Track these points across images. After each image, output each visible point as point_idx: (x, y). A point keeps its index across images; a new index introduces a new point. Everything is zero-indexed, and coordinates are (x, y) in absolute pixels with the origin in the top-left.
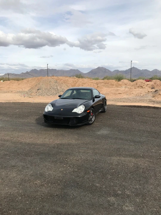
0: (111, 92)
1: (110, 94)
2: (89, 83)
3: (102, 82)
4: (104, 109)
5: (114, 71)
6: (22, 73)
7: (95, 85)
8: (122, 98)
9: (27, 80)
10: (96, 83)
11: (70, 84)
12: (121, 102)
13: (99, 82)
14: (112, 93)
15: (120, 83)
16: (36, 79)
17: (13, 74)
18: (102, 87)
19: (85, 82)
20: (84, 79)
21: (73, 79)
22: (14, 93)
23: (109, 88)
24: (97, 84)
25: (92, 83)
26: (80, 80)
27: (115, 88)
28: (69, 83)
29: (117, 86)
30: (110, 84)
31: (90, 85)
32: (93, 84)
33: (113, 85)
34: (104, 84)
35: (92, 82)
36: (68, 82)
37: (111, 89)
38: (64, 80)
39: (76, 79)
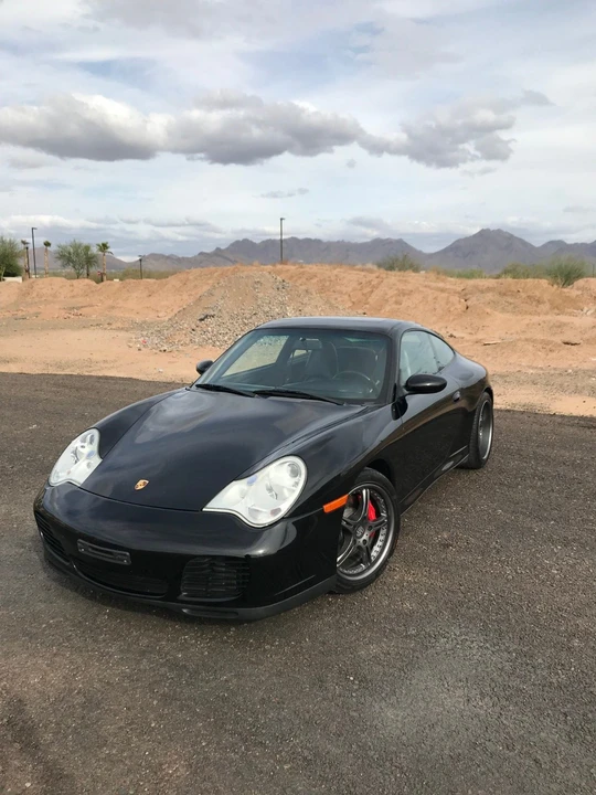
0: (528, 336)
1: (520, 344)
2: (430, 292)
3: (489, 289)
4: (478, 451)
5: (545, 246)
6: (201, 254)
7: (455, 299)
8: (585, 366)
9: (182, 276)
10: (460, 289)
11: (346, 297)
12: (578, 391)
13: (476, 287)
14: (534, 341)
15: (572, 291)
16: (216, 274)
17: (168, 257)
18: (488, 310)
19: (410, 287)
20: (410, 275)
21: (363, 273)
22: (119, 329)
23: (519, 317)
24: (464, 295)
25: (442, 290)
26: (393, 277)
27: (549, 317)
28: (341, 292)
29: (557, 308)
30: (523, 295)
31: (430, 298)
32: (445, 295)
33: (539, 302)
34: (497, 298)
35: (441, 285)
36: (338, 288)
37: (527, 319)
38: (324, 280)
39: (374, 275)
